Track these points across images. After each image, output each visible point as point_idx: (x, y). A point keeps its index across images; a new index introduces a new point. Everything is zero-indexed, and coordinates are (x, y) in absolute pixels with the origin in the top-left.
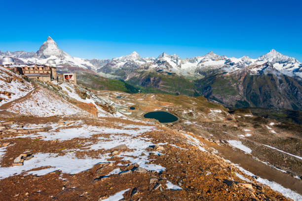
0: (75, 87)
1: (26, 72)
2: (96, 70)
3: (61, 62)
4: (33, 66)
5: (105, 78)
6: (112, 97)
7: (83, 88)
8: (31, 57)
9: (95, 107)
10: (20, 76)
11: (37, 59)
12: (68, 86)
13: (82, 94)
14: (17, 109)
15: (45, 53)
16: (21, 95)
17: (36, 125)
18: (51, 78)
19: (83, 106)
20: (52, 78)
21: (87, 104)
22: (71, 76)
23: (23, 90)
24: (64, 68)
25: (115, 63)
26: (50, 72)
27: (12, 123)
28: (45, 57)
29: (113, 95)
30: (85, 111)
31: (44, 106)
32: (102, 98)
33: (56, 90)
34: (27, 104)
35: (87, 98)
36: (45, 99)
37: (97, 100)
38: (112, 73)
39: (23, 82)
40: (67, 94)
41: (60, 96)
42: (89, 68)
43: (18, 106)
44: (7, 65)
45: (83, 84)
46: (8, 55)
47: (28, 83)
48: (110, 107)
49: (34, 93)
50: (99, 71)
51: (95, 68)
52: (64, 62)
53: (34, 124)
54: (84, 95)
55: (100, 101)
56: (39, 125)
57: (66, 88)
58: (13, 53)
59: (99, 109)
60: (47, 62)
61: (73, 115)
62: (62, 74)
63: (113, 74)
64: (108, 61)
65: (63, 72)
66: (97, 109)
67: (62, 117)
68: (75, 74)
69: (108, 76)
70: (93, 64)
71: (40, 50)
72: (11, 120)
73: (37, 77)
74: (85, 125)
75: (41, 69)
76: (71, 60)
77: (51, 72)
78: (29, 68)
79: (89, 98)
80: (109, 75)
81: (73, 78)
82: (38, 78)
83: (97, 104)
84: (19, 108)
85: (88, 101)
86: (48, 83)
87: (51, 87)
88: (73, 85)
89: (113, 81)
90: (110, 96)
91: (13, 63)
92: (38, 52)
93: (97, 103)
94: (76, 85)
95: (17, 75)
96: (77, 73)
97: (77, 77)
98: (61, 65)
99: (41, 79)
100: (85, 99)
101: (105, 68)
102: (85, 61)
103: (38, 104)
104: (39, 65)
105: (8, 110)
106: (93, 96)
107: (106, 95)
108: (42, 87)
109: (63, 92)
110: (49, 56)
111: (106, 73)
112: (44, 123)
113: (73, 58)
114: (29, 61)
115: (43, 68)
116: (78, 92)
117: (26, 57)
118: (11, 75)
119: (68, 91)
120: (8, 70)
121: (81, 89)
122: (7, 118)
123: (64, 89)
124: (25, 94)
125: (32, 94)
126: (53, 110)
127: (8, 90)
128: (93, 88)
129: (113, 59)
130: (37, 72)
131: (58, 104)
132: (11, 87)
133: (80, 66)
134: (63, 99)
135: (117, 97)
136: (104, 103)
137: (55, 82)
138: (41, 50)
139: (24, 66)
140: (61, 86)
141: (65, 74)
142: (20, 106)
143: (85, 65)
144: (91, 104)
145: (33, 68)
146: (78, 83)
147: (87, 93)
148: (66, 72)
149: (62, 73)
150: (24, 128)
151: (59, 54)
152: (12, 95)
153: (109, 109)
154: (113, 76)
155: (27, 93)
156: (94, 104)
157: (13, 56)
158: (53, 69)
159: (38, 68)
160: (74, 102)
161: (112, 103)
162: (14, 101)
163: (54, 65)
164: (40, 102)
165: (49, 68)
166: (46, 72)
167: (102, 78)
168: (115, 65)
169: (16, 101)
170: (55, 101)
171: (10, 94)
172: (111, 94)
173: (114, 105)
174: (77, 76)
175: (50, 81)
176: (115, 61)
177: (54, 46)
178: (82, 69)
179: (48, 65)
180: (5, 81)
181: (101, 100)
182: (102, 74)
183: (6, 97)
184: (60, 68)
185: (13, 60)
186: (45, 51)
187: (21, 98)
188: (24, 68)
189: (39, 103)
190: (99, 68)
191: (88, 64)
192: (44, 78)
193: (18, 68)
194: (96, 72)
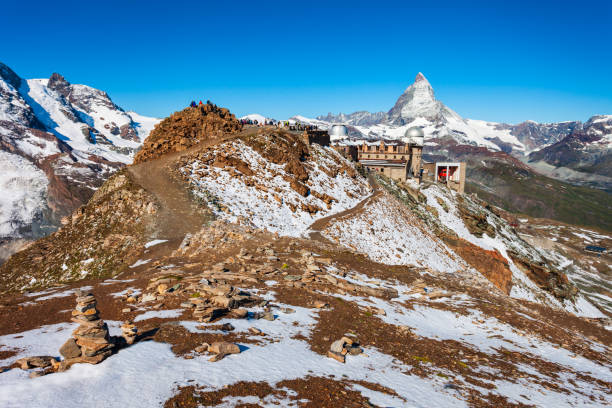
0: (460, 198)
1: (365, 156)
2: (527, 154)
3: (435, 133)
4: (378, 143)
5: (552, 181)
6: (569, 245)
7: (480, 203)
8: (376, 123)
9: (506, 265)
10: (352, 165)
11: (387, 128)
12: (440, 196)
13: (474, 222)
14: (337, 233)
15: (405, 112)
16: (347, 206)
17: (367, 279)
18: (408, 171)
19: (472, 255)
20: (410, 173)
21: (485, 252)
22: (453, 169)
23: (351, 196)
24: (439, 148)
25: (599, 132)
26: (407, 157)
27: (329, 261)
28: (403, 122)
29: (571, 236)
30: (473, 270)
31: (384, 236)
32: (531, 240)
33: (414, 201)
34: (353, 227)
35: (485, 235)
36: (387, 221)
37: (516, 244)
38: (581, 164)
39: (354, 177)
40: (436, 214)
41: (420, 218)
42: (506, 148)
43: (338, 228)
44: (335, 141)
45: (482, 194)
46: (340, 121)
47: (363, 180)
48: (554, 274)
49: (371, 203)
50: (535, 157)
51: (523, 148)
52: (443, 132)
53: (364, 276)
54: (479, 226)
55: (525, 251)
56: (373, 279)
57: (435, 201)
58: (348, 117)
59: (518, 272)
60: (406, 135)
61: (446, 275)
62: (434, 164)
63: (582, 170)
64: (572, 126)
65: (435, 157)
66: (511, 273)
67: (422, 274)
68: (464, 165)
69: (566, 174)
70: (520, 138)
71: (396, 107)
72: (327, 255)
73: (380, 169)
74: (477, 313)
75: (391, 150)
76: (461, 127)
77: (411, 158)
78: (369, 148)
79: (492, 235)
80: (568, 170)
81: (458, 176)
82: (382, 170)
83: (512, 258)
84: (341, 232)
85: (487, 243)
86: (399, 184)
87: (403, 192)
88: (453, 193)
89: (579, 192)
90: (560, 241)
91: (345, 137)
92: (391, 113)
93: (513, 253)
94: (462, 193)
95: (348, 162)
96: (470, 162)
97: (469, 173)
98: (433, 140)
99: (387, 172)
100: (479, 235)
101: (559, 149)
102: (498, 128)
103: (372, 230)
104: (389, 142)
105: (322, 232)
106: (504, 232)
107: (546, 234)
108: (386, 193)
109: (428, 209)
110: (411, 120)
111: (559, 166)
112: (383, 279)
113: (465, 121)
114: (371, 132)
115: (395, 148)
116: (463, 214)
117: (368, 123)
118: (339, 163)
119: (440, 209)
120: (336, 152)
121: (474, 205)
122: (323, 250)
123: (432, 202)
124: (354, 203)
125: (365, 206)
126: (399, 250)
127: (329, 193)
128: (507, 207)
129: (590, 120)
130: (382, 156)
131: (413, 239)
132: (335, 186)
133: (481, 143)
134: (426, 228)
135: (589, 247)
136: (537, 259)
137: (414, 183)
138: (399, 106)
139: (361, 143)
140: (426, 192)
141: (438, 164)
142: (342, 229)
143: (496, 140)
144: (496, 252)
145: (378, 147)
146: (468, 189)
147: (490, 220)
148: (443, 159)
149: (432, 160)
150: (347, 278)
151: (434, 112)
152: (334, 202)
153: (551, 282)
154: (581, 175)
155: (358, 201)
156: (505, 255)
157: (347, 123)
158: (415, 151)
159: (386, 148)
160: (450, 239)
161: (565, 262)
162: (334, 216)
163: (419, 141)
164: (377, 225)
165: (406, 148)
166: (399, 157)
167: (544, 178)
168: (597, 138)
169: (339, 216)
170: (406, 229)
171: (330, 202)
172: (564, 233)
173: (572, 271)
174: (467, 170)
175: (404, 179)
176: (600, 126)
177: (427, 95)
178: (484, 151)
179: (406, 140)
180: (329, 174)
181: (527, 245)
182: (543, 167)
183: (324, 206)
184: (431, 148)
185: (347, 130)
186: (404, 108)
187: (347, 211)
188: (361, 147)
189: (375, 228)
190: (537, 150)
191: (506, 137)
192: (394, 170)
193: (351, 147)
194: (525, 161)
